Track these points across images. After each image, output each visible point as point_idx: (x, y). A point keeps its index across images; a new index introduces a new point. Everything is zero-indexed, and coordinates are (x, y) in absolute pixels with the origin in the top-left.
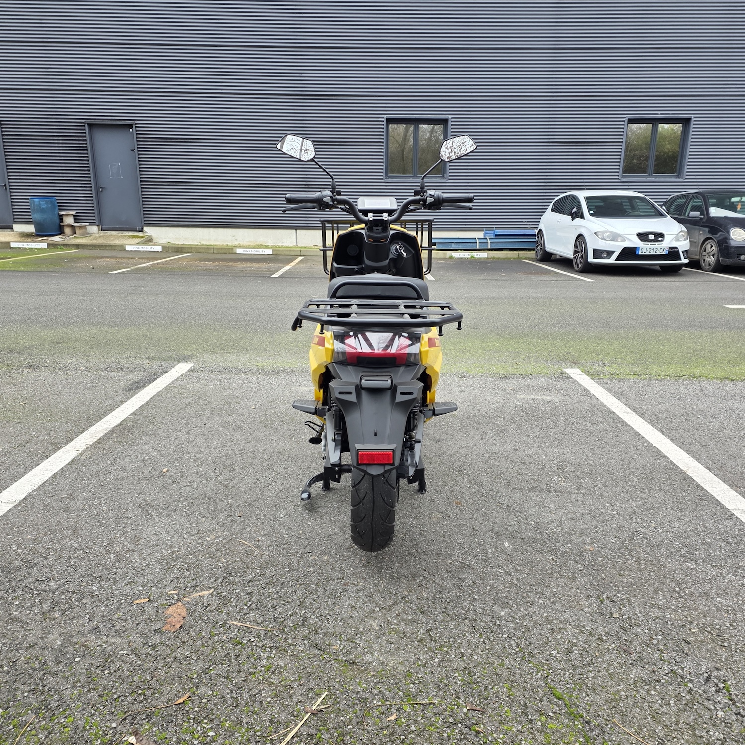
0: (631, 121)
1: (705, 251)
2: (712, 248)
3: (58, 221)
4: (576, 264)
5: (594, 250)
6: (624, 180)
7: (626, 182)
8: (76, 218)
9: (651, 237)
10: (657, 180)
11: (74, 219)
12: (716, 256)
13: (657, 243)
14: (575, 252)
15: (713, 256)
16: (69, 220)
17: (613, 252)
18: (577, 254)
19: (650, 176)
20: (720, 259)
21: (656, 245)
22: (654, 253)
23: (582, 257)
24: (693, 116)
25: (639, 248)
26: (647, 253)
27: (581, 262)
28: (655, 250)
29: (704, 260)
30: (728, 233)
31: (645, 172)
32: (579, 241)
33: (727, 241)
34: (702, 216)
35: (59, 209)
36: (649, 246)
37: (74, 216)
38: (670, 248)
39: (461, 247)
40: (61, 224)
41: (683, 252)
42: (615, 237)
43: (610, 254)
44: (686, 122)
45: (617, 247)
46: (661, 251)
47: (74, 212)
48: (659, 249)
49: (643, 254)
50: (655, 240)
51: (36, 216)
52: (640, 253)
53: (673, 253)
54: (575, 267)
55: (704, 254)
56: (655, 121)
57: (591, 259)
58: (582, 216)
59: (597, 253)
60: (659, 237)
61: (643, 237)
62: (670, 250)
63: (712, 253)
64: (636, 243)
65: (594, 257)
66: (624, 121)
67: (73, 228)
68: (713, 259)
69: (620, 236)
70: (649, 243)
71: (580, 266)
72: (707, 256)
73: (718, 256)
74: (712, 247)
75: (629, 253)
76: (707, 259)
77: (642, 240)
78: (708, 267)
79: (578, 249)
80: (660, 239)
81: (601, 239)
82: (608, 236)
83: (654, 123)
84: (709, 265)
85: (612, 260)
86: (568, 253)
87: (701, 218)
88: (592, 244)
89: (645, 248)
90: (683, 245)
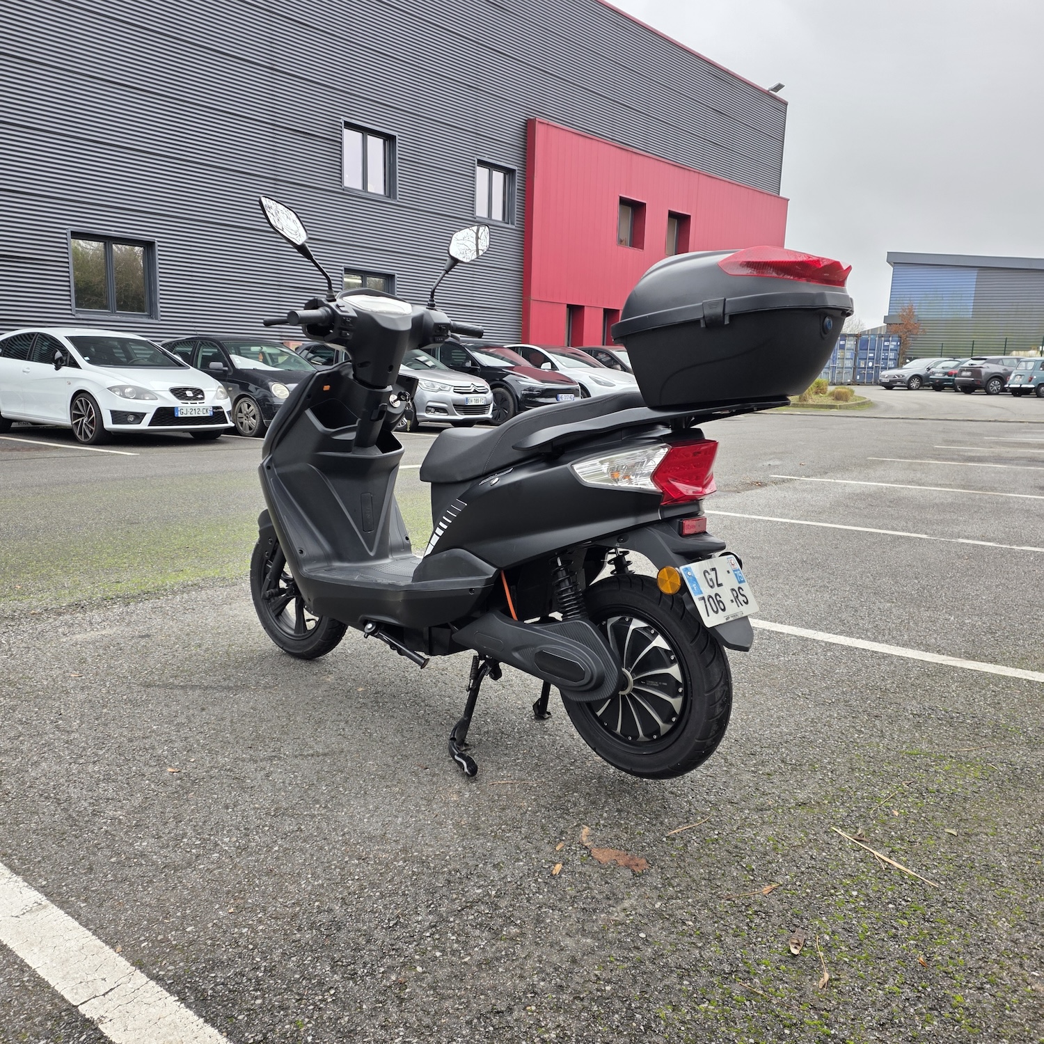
0: (76, 235)
1: (241, 412)
2: (251, 409)
4: (80, 433)
5: (113, 413)
6: (81, 316)
7: (83, 319)
9: (189, 394)
10: (124, 319)
12: (258, 417)
13: (197, 402)
14: (74, 417)
15: (254, 417)
17: (145, 414)
18: (81, 419)
19: (113, 313)
20: (264, 421)
21: (198, 405)
22: (197, 415)
23: (92, 422)
24: (157, 239)
25: (177, 408)
26: (189, 415)
27: (91, 432)
28: (197, 411)
29: (242, 423)
30: (268, 389)
31: (106, 308)
32: (81, 401)
33: (269, 398)
34: (226, 368)
36: (189, 405)
38: (214, 408)
41: (227, 412)
42: (140, 394)
43: (139, 417)
44: (149, 246)
45: (149, 407)
46: (205, 411)
48: (201, 410)
49: (184, 415)
50: (195, 398)
52: (180, 415)
53: (218, 415)
54: (82, 438)
55: (240, 415)
56: (107, 240)
57: (108, 424)
58: (75, 364)
59: (118, 416)
60: (198, 394)
61: (179, 393)
62: (214, 410)
63: (252, 414)
64: (172, 401)
65: (114, 423)
66: (66, 234)
68: (255, 421)
69: (148, 392)
70: (189, 402)
71: (90, 436)
72: (245, 418)
73: (261, 417)
74: (249, 406)
75: (164, 415)
76: (245, 422)
77: (178, 397)
78: (249, 432)
79: (80, 411)
80: (199, 396)
81: (120, 395)
82: (130, 393)
83: (107, 241)
84: (250, 429)
85: (144, 425)
86: (61, 416)
87: (224, 371)
88: (107, 405)
89: (185, 408)
90: (226, 405)
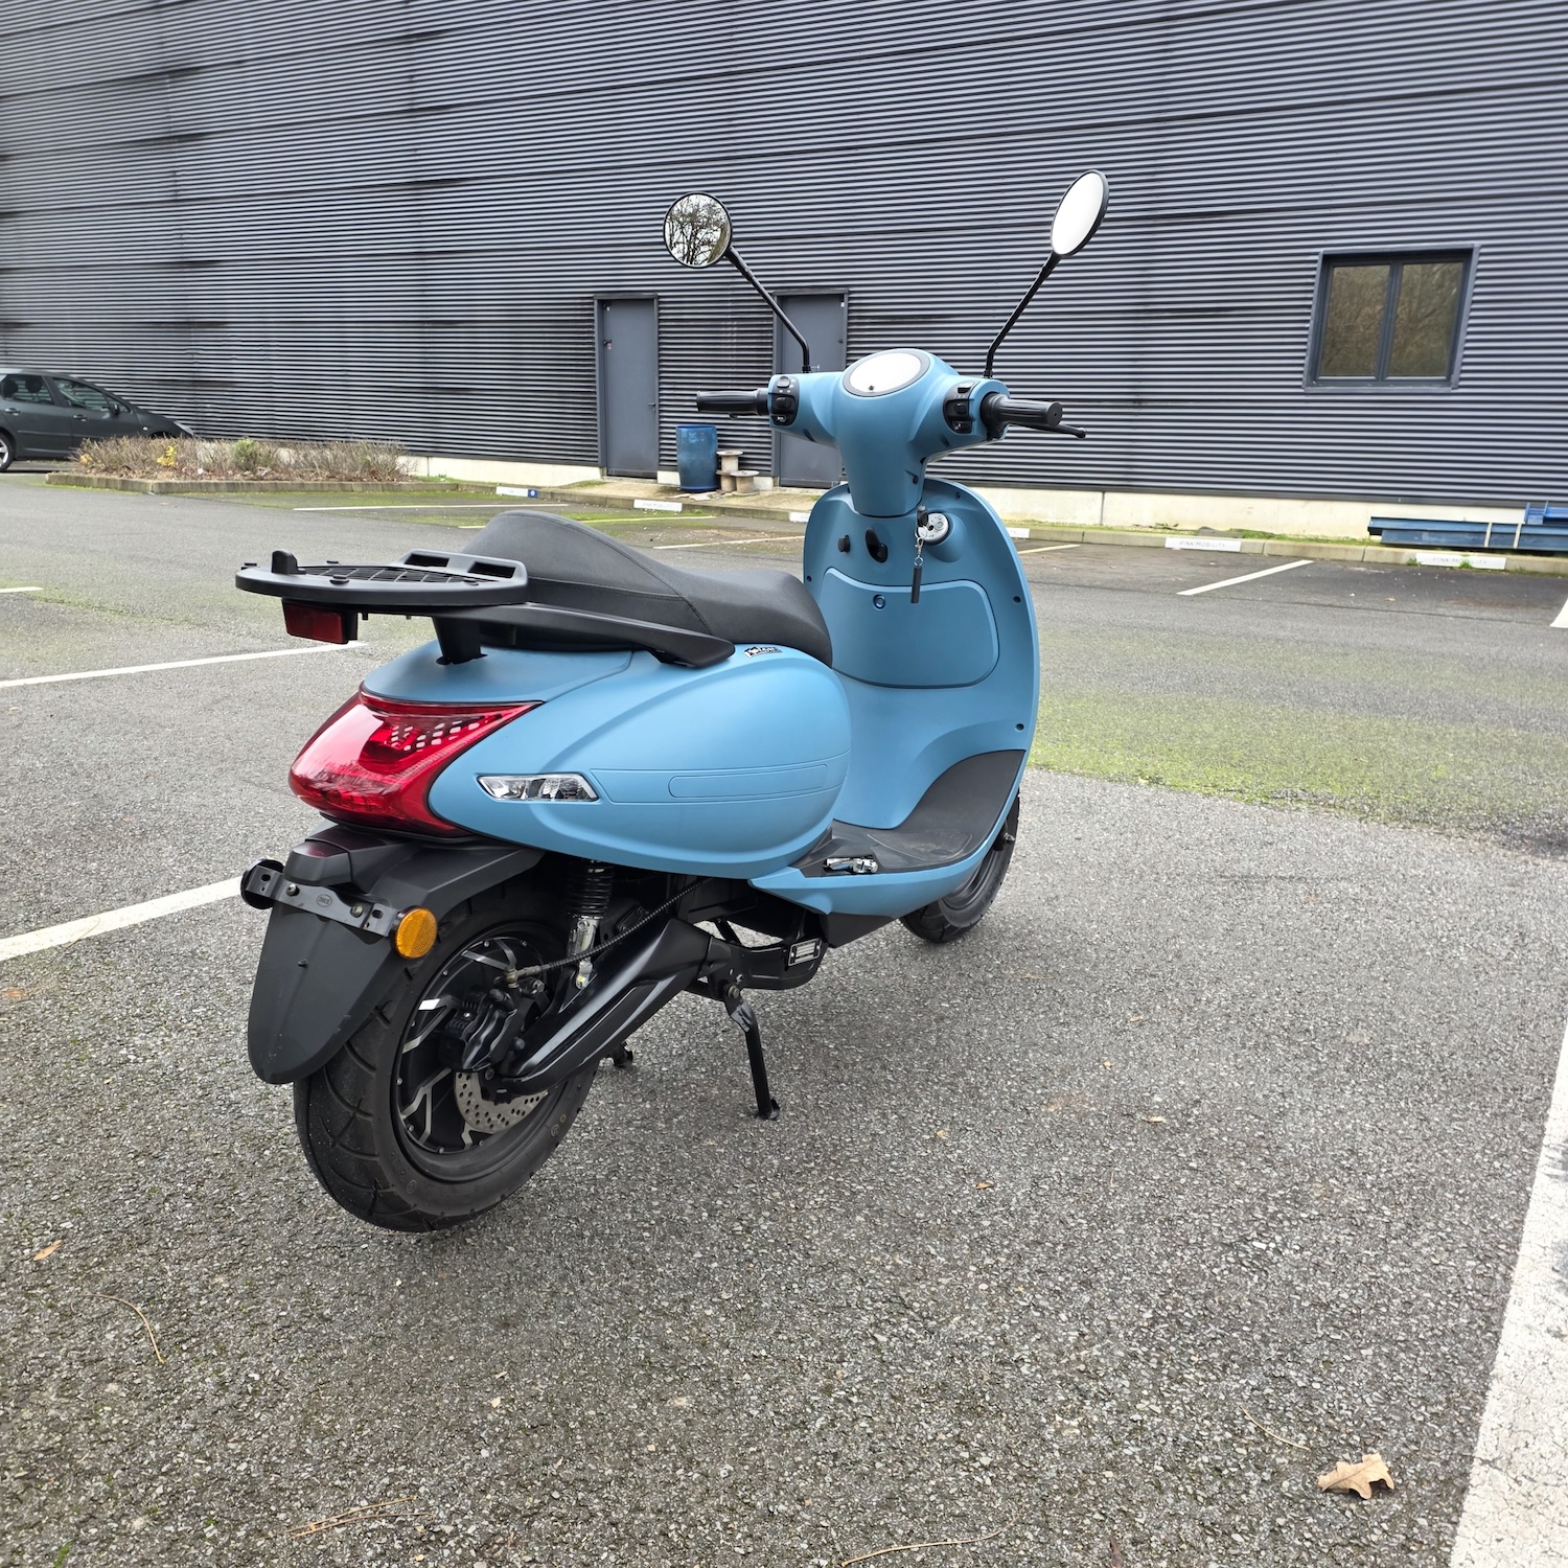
3: (713, 466)
8: (743, 463)
11: (740, 465)
16: (730, 466)
35: (720, 447)
37: (740, 458)
39: (1443, 541)
40: (719, 472)
47: (739, 452)
51: (682, 457)
67: (733, 478)
